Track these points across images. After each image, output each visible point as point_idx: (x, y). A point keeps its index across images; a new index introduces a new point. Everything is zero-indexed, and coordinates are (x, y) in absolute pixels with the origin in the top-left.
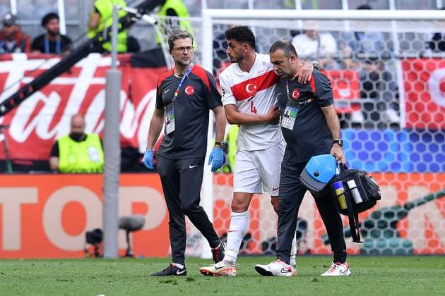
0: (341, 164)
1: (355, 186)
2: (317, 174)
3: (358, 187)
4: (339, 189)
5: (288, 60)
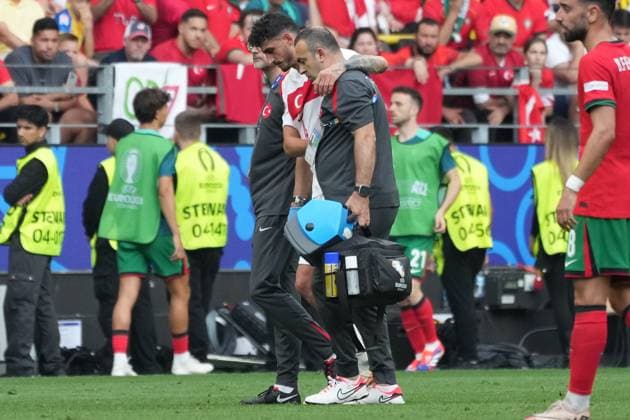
1: (356, 267)
2: (310, 228)
3: (360, 270)
4: (329, 265)
5: (314, 56)
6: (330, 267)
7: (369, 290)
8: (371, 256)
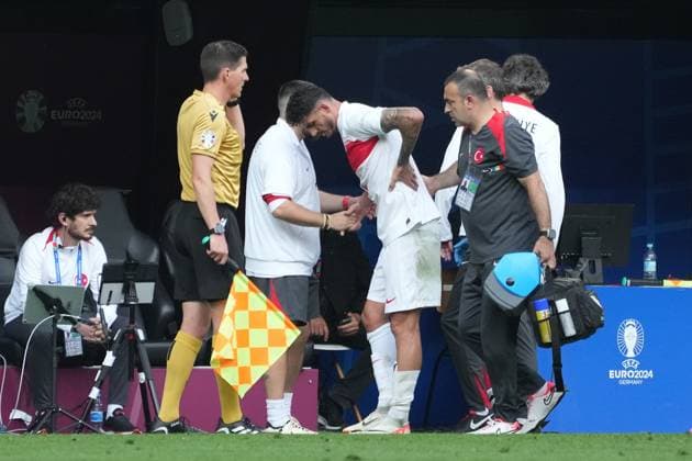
0: (548, 267)
1: (567, 309)
2: (510, 283)
3: (572, 311)
4: (542, 312)
5: (463, 102)
6: (543, 314)
7: (583, 328)
8: (577, 295)
